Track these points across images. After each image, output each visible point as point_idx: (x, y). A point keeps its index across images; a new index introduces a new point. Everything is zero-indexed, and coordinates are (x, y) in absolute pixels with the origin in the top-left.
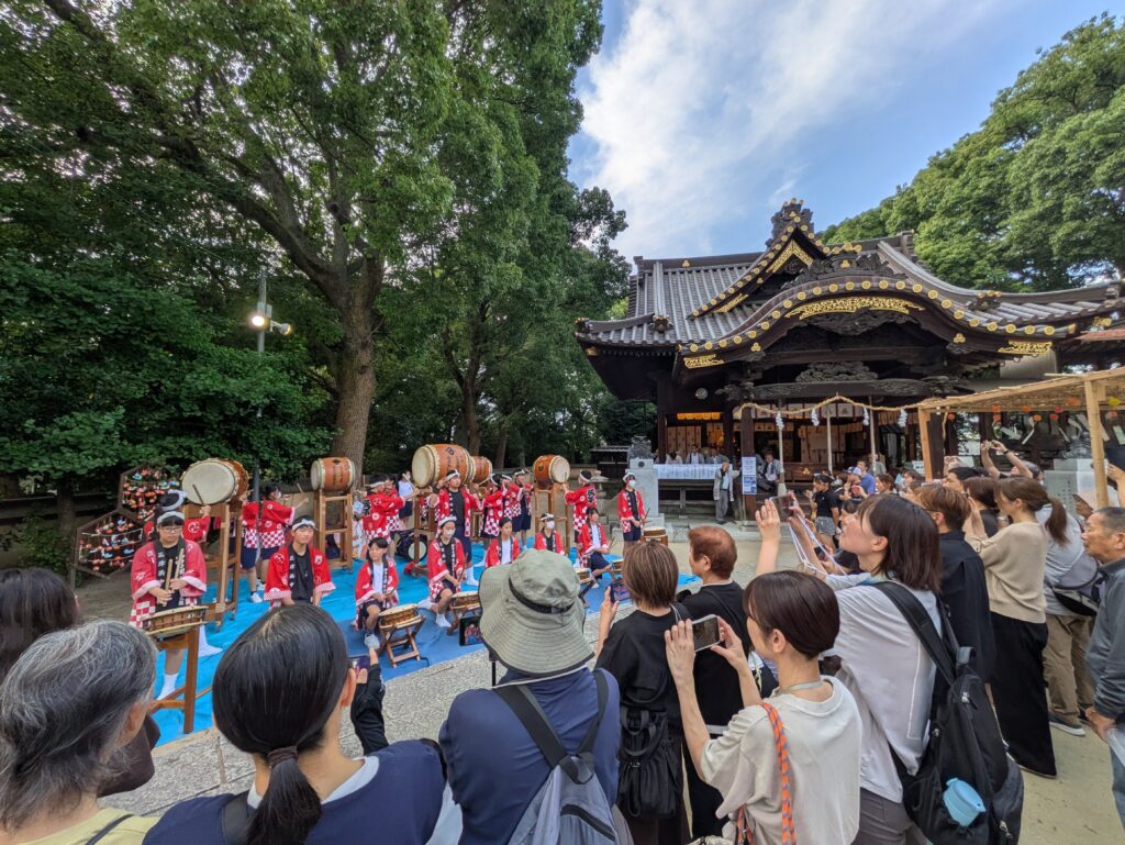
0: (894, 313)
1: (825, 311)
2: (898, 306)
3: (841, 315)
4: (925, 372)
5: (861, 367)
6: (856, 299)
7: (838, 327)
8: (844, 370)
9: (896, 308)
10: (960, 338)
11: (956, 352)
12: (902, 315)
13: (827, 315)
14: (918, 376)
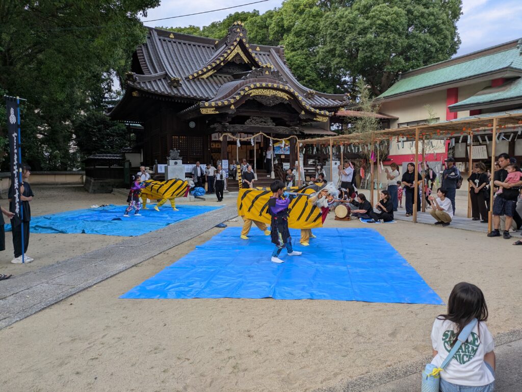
0: (283, 99)
1: (260, 94)
2: (285, 96)
3: (266, 97)
4: (291, 124)
5: (269, 120)
6: (271, 90)
7: (264, 102)
8: (263, 120)
9: (284, 97)
10: (303, 113)
11: (302, 118)
12: (286, 100)
13: (260, 96)
14: (289, 126)
